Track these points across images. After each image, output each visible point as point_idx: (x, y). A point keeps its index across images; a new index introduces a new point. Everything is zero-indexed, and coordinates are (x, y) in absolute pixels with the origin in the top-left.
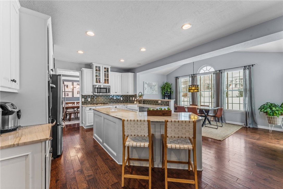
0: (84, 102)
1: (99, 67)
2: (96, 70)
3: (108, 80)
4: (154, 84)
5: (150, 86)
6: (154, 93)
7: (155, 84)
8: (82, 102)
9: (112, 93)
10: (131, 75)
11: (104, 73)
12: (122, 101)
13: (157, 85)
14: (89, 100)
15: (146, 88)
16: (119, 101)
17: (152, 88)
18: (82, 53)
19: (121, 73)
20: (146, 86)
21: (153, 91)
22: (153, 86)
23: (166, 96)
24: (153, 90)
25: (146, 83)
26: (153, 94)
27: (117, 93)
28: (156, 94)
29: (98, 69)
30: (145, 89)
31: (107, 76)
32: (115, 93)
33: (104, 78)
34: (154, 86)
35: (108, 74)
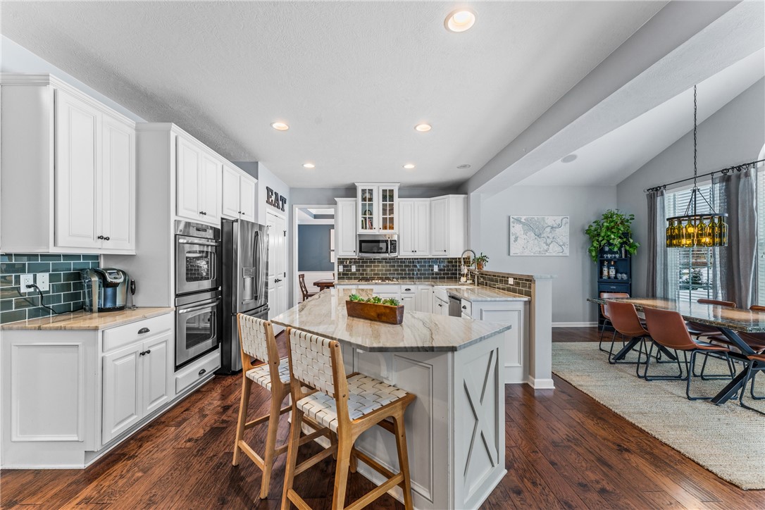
0: (343, 274)
1: (371, 191)
2: (364, 199)
3: (392, 220)
4: (550, 221)
5: (535, 228)
6: (550, 250)
7: (558, 221)
8: (339, 274)
9: (404, 252)
10: (455, 201)
11: (381, 203)
12: (437, 274)
13: (568, 226)
14: (354, 269)
15: (518, 234)
16: (429, 274)
17: (545, 235)
18: (313, 166)
19: (429, 199)
20: (517, 229)
21: (547, 245)
22: (548, 229)
23: (609, 261)
24: (549, 241)
25: (518, 221)
26: (547, 254)
27: (416, 254)
28: (561, 254)
29: (368, 197)
30: (512, 238)
31: (388, 209)
32: (412, 254)
33: (381, 216)
34: (552, 228)
35: (391, 206)
